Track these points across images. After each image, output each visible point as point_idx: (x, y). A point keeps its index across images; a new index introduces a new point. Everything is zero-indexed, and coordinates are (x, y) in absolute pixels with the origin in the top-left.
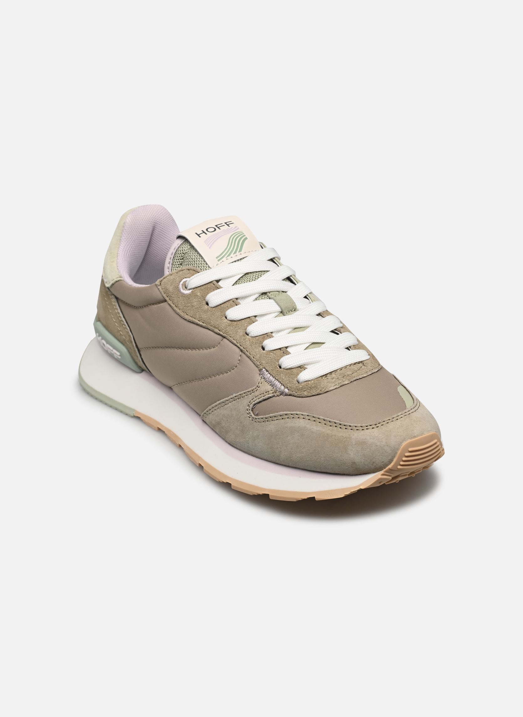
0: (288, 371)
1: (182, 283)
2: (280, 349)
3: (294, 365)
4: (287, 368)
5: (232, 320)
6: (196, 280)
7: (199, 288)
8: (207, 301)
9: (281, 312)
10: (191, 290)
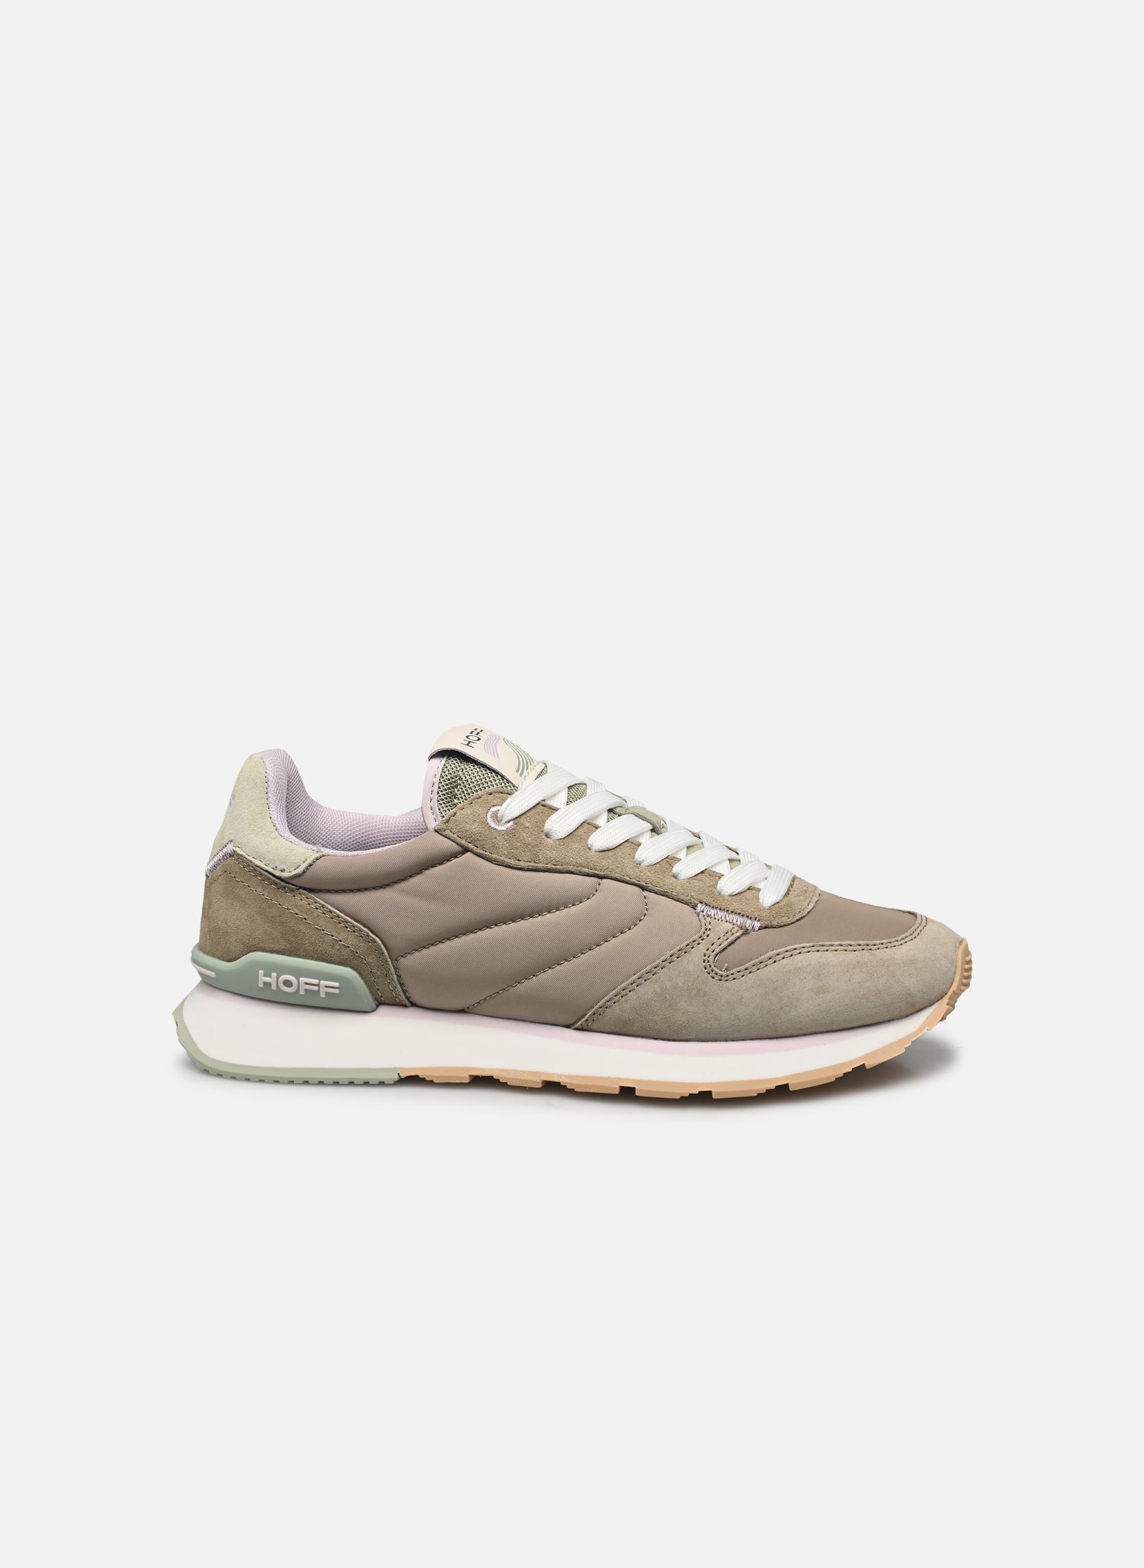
0: (739, 897)
1: (489, 815)
2: (702, 872)
3: (741, 889)
4: (734, 893)
5: (601, 849)
6: (513, 807)
7: (524, 816)
8: (546, 831)
9: (653, 830)
10: (511, 823)
